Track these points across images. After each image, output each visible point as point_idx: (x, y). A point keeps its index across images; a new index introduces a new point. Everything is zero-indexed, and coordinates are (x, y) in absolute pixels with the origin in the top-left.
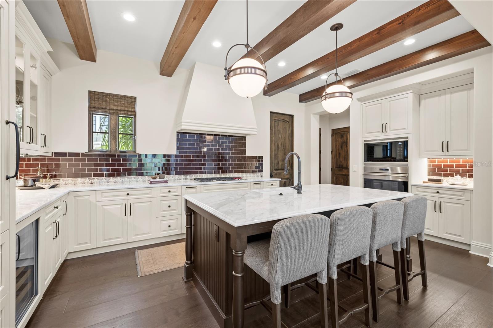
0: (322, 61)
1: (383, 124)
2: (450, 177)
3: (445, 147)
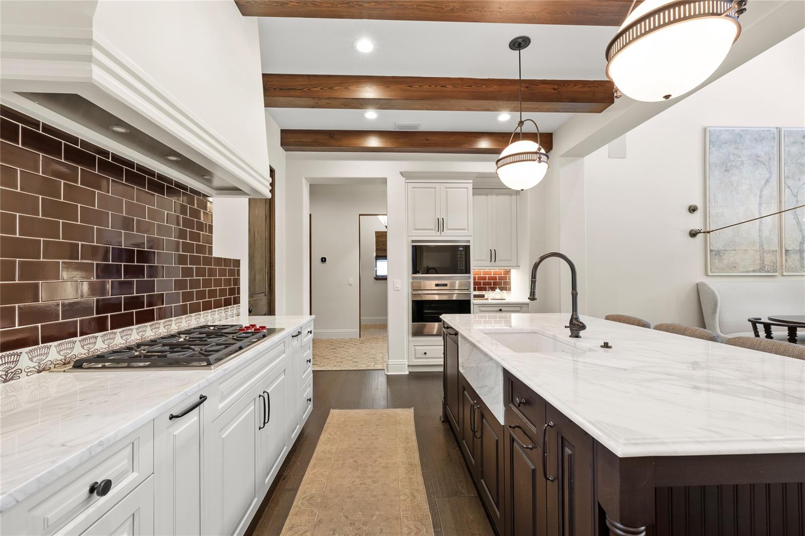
0: (430, 86)
1: (438, 219)
2: (491, 292)
3: (493, 256)
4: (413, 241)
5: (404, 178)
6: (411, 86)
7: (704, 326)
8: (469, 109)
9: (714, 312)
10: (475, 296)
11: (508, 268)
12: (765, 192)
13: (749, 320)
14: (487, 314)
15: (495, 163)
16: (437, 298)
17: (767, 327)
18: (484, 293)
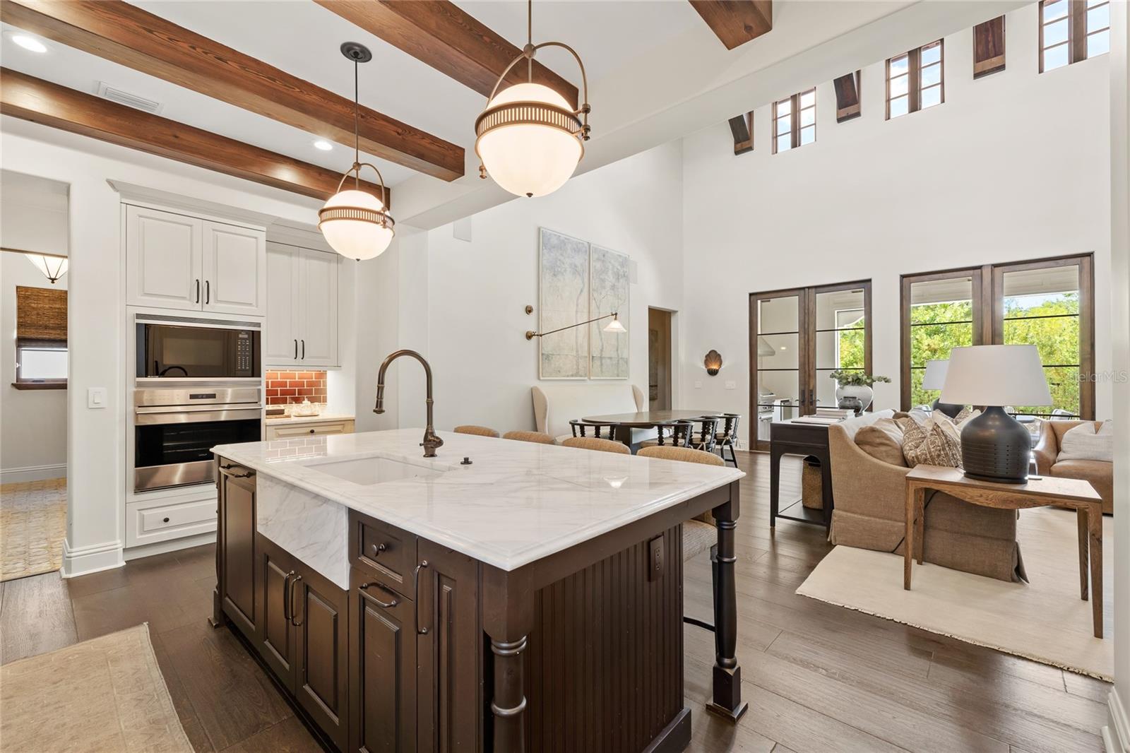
0: (194, 48)
1: (197, 280)
2: (294, 405)
3: (300, 350)
4: (139, 316)
5: (118, 195)
6: (151, 31)
7: (536, 429)
8: (268, 114)
9: (545, 417)
10: (269, 413)
11: (322, 369)
12: (580, 301)
13: (570, 423)
14: (288, 440)
15: (317, 212)
16: (183, 419)
17: (582, 427)
18: (282, 407)
